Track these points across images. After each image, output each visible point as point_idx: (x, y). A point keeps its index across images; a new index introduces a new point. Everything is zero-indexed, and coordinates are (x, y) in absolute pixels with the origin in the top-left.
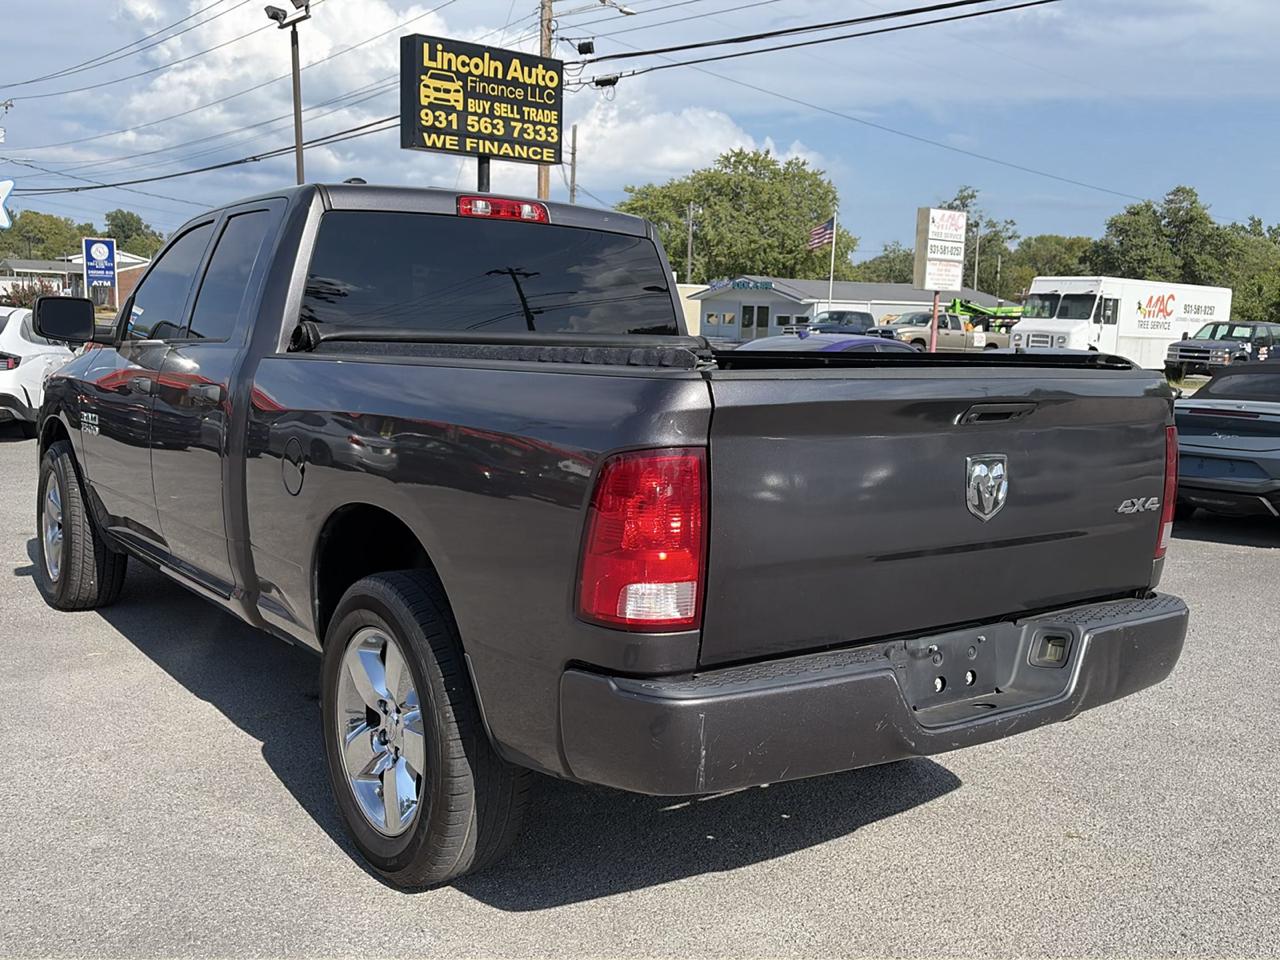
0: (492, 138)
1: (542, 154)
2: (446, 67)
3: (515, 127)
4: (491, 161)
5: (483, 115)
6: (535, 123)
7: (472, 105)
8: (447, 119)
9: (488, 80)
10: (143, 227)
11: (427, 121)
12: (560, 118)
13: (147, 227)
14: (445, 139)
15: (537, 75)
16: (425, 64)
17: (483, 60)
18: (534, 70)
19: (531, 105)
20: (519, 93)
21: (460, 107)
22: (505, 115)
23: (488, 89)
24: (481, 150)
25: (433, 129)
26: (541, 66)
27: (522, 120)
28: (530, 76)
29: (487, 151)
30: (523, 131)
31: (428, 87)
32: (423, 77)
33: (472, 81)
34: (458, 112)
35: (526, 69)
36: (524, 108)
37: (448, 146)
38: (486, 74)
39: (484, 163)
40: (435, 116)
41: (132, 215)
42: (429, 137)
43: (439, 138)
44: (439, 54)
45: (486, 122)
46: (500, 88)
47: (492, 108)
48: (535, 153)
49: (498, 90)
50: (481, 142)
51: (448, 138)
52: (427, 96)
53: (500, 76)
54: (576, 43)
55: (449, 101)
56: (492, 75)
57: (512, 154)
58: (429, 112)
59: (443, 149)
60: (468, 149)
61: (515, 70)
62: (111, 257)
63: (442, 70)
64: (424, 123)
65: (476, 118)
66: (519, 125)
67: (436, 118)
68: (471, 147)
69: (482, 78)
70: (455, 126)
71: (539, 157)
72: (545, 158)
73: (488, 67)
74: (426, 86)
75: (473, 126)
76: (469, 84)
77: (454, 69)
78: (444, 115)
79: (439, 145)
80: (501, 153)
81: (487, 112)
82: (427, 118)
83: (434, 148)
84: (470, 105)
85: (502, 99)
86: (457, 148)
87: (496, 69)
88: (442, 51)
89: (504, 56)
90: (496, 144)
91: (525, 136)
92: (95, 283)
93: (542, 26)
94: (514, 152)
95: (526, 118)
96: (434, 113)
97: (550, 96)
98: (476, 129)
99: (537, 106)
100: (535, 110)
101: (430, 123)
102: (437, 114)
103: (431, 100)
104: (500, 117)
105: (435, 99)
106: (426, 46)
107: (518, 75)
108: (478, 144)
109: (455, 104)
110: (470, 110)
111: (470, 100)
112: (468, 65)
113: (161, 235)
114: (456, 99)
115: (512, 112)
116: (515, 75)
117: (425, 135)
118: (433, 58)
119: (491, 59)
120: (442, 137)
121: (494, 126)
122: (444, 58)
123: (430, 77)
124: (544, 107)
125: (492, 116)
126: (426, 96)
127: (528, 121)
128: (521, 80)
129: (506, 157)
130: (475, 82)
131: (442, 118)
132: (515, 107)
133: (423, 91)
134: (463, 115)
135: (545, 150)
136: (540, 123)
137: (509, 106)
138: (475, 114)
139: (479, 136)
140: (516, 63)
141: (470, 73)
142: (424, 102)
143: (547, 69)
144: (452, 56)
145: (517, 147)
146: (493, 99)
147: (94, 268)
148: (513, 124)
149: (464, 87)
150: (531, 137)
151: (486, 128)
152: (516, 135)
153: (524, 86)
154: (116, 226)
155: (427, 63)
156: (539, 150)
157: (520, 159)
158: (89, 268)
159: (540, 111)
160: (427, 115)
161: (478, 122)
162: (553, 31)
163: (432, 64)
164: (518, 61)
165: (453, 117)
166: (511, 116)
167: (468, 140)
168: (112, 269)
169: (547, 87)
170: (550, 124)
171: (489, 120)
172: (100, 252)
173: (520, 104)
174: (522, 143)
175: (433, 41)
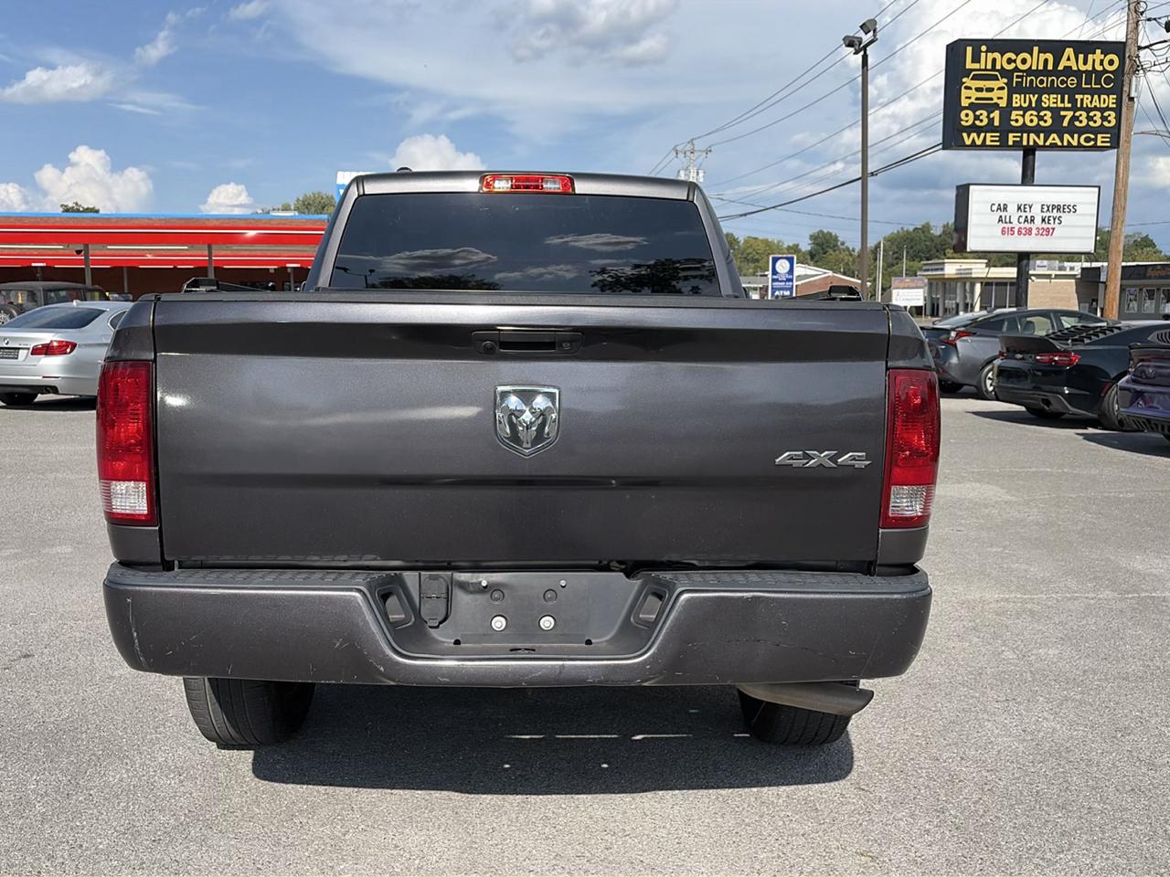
0: (1037, 130)
1: (1095, 140)
2: (989, 67)
3: (1065, 116)
4: (1037, 153)
5: (1030, 108)
6: (1088, 110)
7: (1017, 100)
8: (988, 117)
9: (1037, 73)
10: (839, 244)
11: (967, 121)
12: (1119, 102)
13: (843, 244)
14: (985, 136)
15: (1094, 60)
16: (967, 67)
17: (1032, 55)
18: (1090, 56)
19: (1084, 92)
20: (1072, 82)
21: (1003, 103)
22: (1055, 105)
23: (1036, 82)
24: (1025, 143)
25: (973, 128)
26: (1098, 51)
27: (1074, 109)
28: (1085, 63)
29: (1031, 143)
30: (1074, 118)
31: (970, 88)
32: (964, 80)
33: (1018, 77)
34: (1001, 109)
35: (1081, 57)
36: (1077, 96)
37: (988, 143)
38: (1034, 68)
39: (1028, 155)
40: (975, 116)
41: (831, 234)
42: (969, 136)
43: (979, 137)
44: (983, 55)
45: (1032, 115)
46: (1050, 79)
47: (1039, 101)
48: (1087, 140)
49: (1047, 81)
50: (1025, 135)
51: (988, 135)
52: (967, 96)
53: (1050, 67)
54: (1163, 21)
55: (992, 99)
56: (1041, 67)
57: (1060, 144)
58: (970, 113)
59: (984, 146)
60: (1010, 143)
61: (1069, 59)
62: (791, 271)
63: (986, 70)
64: (963, 123)
65: (1021, 113)
66: (1070, 114)
67: (977, 118)
68: (1014, 142)
69: (1029, 72)
70: (997, 123)
71: (1092, 143)
72: (1099, 144)
73: (1036, 60)
74: (967, 88)
75: (1017, 121)
76: (1015, 80)
77: (998, 67)
78: (985, 113)
79: (979, 142)
80: (1048, 144)
81: (1034, 105)
82: (967, 118)
83: (973, 146)
84: (1014, 100)
85: (1051, 90)
86: (998, 144)
87: (1046, 61)
88: (986, 52)
89: (1056, 47)
90: (1042, 135)
91: (1077, 123)
92: (777, 293)
93: (1129, 9)
94: (1062, 142)
95: (1079, 106)
96: (974, 113)
97: (1108, 81)
98: (1020, 123)
99: (1092, 92)
100: (1089, 97)
101: (970, 123)
102: (978, 113)
103: (973, 100)
104: (1048, 108)
105: (977, 99)
106: (969, 49)
107: (1072, 64)
108: (1021, 137)
109: (999, 101)
110: (1014, 105)
111: (1014, 96)
112: (1015, 61)
113: (853, 250)
114: (1000, 97)
115: (1063, 101)
116: (1068, 64)
117: (965, 135)
118: (976, 59)
119: (1039, 52)
120: (982, 135)
121: (1041, 118)
122: (987, 59)
123: (972, 79)
124: (1100, 92)
125: (1039, 108)
126: (967, 98)
127: (1082, 109)
128: (1075, 68)
129: (1053, 147)
130: (1021, 77)
131: (984, 117)
132: (1066, 96)
133: (964, 93)
134: (1006, 113)
135: (1099, 136)
136: (1095, 108)
137: (1059, 96)
138: (1020, 108)
139: (1024, 129)
140: (1069, 51)
141: (1016, 69)
142: (965, 103)
143: (1105, 53)
144: (997, 55)
145: (1066, 137)
146: (1041, 92)
147: (777, 280)
148: (1063, 113)
149: (1009, 84)
150: (1084, 124)
151: (1032, 121)
152: (1065, 124)
153: (1078, 74)
154: (817, 244)
155: (969, 65)
156: (1092, 136)
157: (1070, 147)
158: (773, 280)
159: (1096, 97)
160: (967, 115)
161: (1023, 116)
162: (1142, 13)
163: (976, 66)
164: (1071, 49)
165: (996, 115)
166: (1060, 105)
167: (1011, 135)
168: (791, 280)
169: (1105, 71)
170: (1108, 109)
171: (1035, 113)
172: (783, 266)
173: (1071, 93)
174: (1072, 130)
175: (976, 43)
